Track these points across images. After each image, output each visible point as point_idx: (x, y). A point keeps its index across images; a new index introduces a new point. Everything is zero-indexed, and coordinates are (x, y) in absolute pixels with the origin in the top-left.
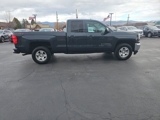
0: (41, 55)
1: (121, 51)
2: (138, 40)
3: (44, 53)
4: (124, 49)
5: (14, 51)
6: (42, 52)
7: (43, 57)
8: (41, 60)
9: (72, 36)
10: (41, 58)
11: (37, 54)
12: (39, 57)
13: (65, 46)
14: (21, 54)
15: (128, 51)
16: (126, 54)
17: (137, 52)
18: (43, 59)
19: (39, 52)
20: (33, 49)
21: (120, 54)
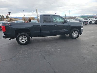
0: (23, 39)
1: (73, 33)
2: (82, 26)
3: (25, 37)
4: (75, 32)
5: (2, 37)
6: (24, 36)
7: (25, 40)
8: (23, 42)
9: (44, 25)
11: (20, 38)
12: (22, 40)
14: (8, 39)
15: (77, 33)
16: (76, 35)
17: (82, 33)
18: (25, 42)
19: (22, 37)
20: (18, 35)
21: (73, 35)
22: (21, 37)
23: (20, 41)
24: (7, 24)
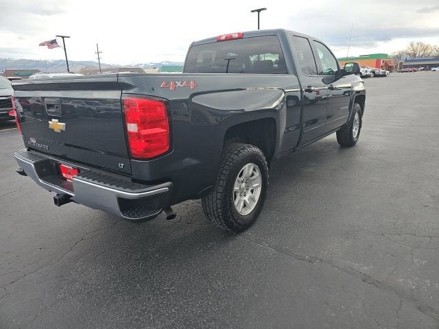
0: (243, 185)
9: (309, 89)
11: (236, 188)
12: (238, 196)
16: (356, 130)
18: (252, 203)
19: (241, 175)
21: (353, 132)
22: (238, 177)
23: (236, 203)
24: (176, 84)
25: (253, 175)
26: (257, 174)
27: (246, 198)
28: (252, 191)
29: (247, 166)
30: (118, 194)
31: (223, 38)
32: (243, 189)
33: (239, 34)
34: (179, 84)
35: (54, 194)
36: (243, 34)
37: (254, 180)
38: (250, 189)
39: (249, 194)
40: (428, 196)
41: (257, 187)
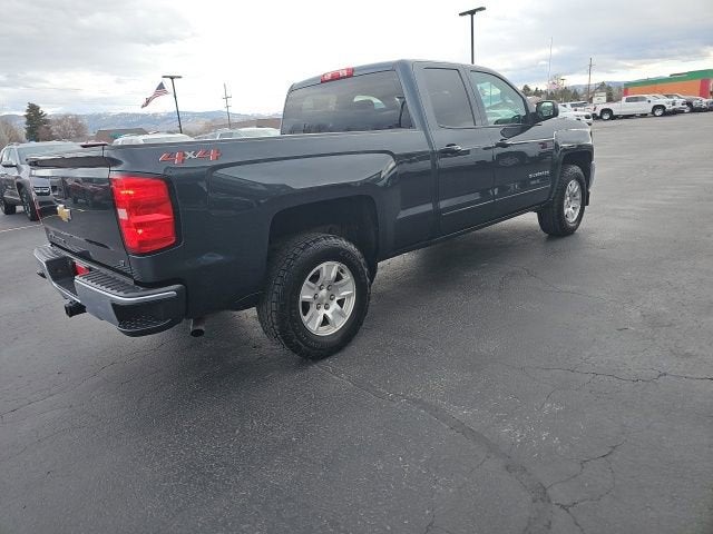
0: (324, 292)
6: (329, 269)
8: (326, 331)
9: (451, 148)
10: (325, 317)
11: (305, 295)
13: (429, 207)
15: (579, 196)
16: (574, 210)
18: (338, 319)
19: (316, 278)
21: (565, 210)
22: (307, 281)
23: (305, 319)
24: (184, 155)
25: (338, 278)
26: (347, 276)
27: (328, 313)
28: (341, 303)
29: (324, 265)
30: (112, 299)
31: (329, 77)
32: (322, 298)
33: (348, 70)
34: (190, 155)
35: (67, 302)
36: (353, 70)
37: (342, 286)
38: (337, 299)
39: (334, 306)
40: (639, 314)
41: (349, 296)
